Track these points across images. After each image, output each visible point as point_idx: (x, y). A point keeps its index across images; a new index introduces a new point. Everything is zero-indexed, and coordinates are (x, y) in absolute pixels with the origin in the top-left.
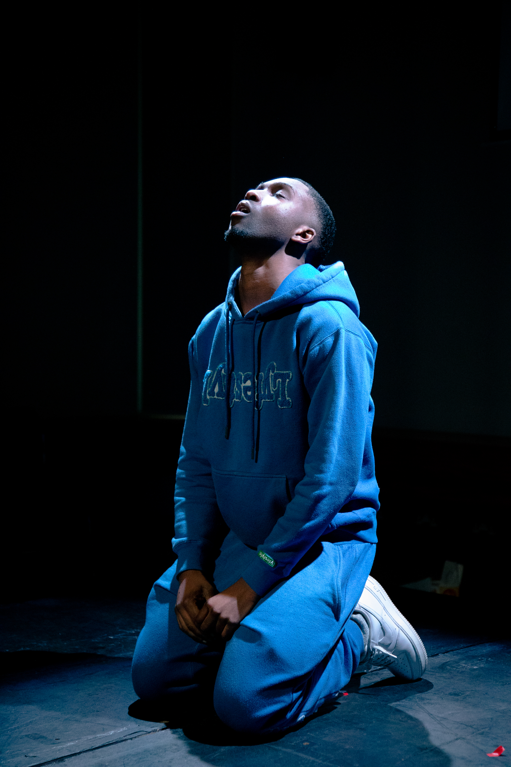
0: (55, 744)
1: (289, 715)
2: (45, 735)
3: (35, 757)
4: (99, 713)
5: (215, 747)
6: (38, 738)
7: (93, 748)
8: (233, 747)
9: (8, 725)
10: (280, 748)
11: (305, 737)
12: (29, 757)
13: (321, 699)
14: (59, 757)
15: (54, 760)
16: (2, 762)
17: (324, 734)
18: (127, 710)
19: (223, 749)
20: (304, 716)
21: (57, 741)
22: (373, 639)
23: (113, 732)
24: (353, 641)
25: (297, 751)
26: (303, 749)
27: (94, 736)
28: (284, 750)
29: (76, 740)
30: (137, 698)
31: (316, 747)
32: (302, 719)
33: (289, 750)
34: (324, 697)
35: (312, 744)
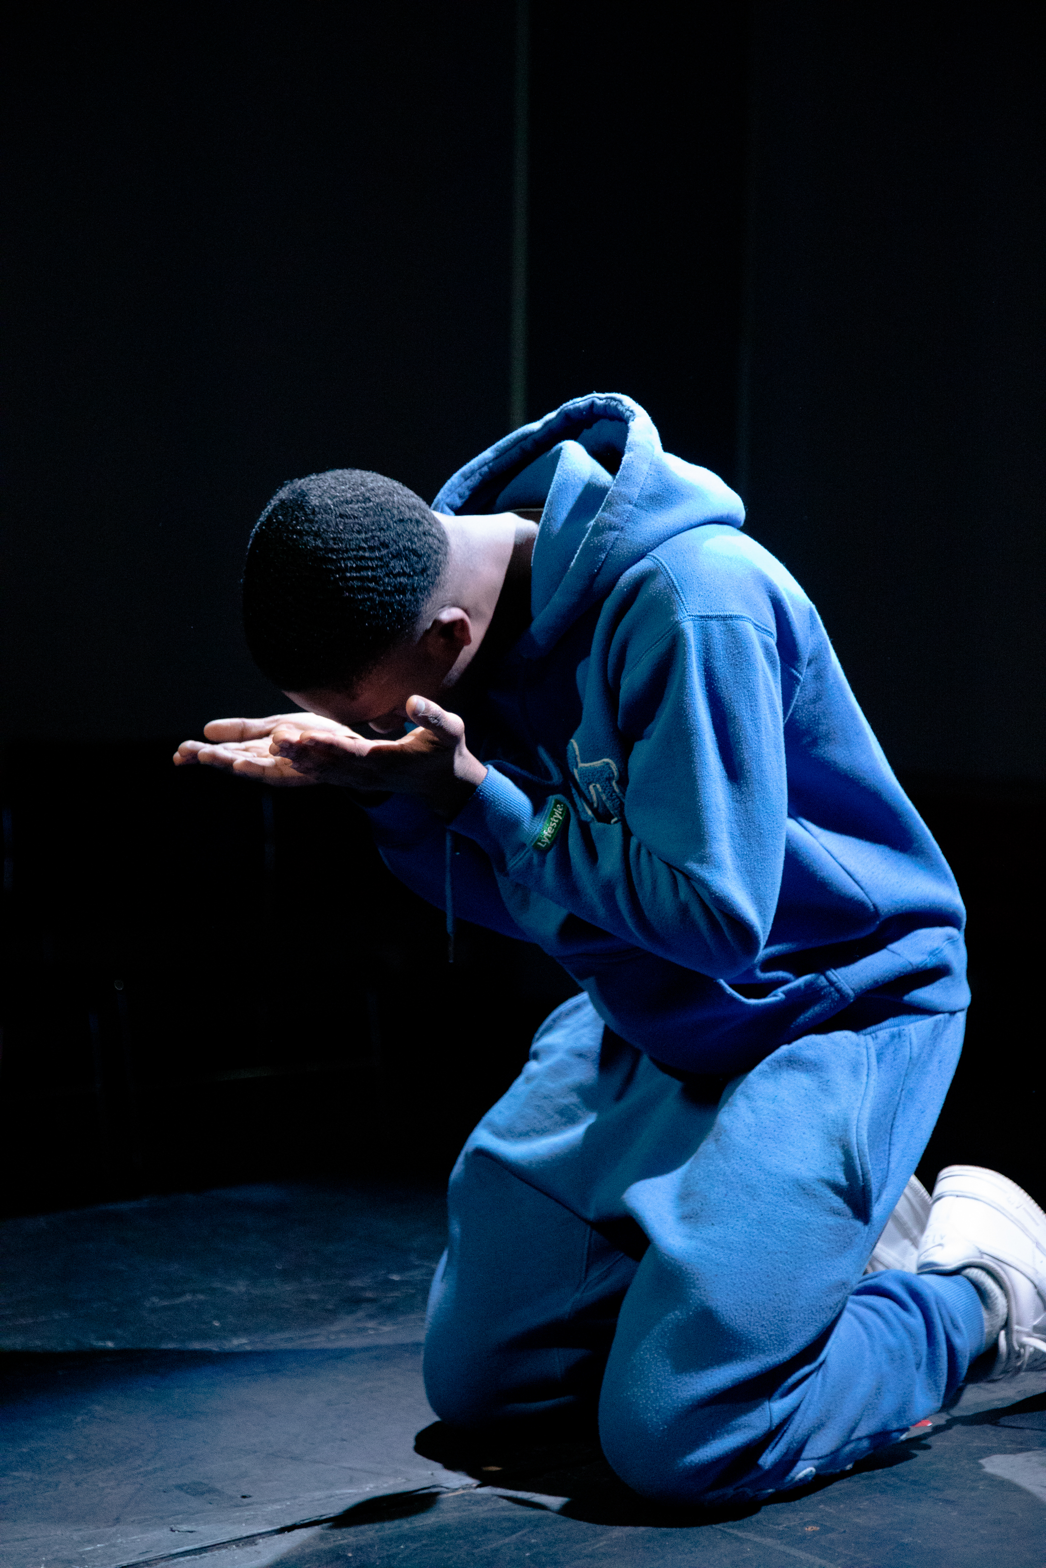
0: (240, 1506)
1: (768, 1459)
2: (218, 1486)
3: (192, 1532)
4: (345, 1442)
5: (599, 1528)
6: (203, 1493)
7: (324, 1517)
8: (642, 1529)
9: (139, 1462)
10: (751, 1536)
11: (812, 1515)
12: (179, 1531)
13: (860, 1439)
14: (244, 1535)
15: (234, 1541)
16: (119, 1540)
17: (859, 1509)
18: (412, 1443)
19: (618, 1532)
20: (813, 1469)
21: (246, 1500)
22: (1018, 1324)
23: (372, 1486)
24: (949, 1313)
25: (787, 1544)
26: (801, 1541)
27: (328, 1493)
28: (758, 1539)
29: (287, 1499)
30: (437, 1419)
31: (832, 1536)
32: (806, 1476)
33: (769, 1541)
34: (869, 1437)
35: (825, 1530)
